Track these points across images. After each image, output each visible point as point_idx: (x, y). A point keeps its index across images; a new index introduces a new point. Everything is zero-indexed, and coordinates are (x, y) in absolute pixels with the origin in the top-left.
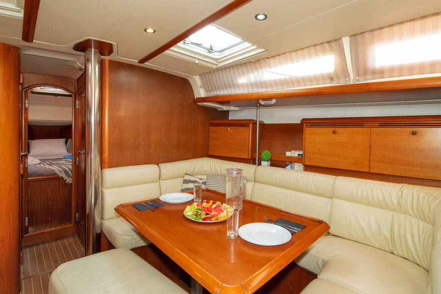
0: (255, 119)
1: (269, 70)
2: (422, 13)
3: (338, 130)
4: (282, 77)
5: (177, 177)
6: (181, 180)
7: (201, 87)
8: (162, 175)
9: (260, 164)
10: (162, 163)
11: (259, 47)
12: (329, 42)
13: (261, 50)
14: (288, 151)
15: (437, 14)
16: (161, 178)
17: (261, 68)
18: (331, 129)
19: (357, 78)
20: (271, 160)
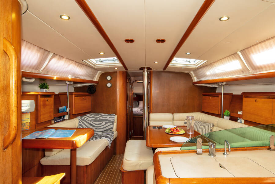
0: (221, 92)
1: (216, 68)
2: (257, 41)
3: (258, 100)
4: (222, 71)
5: (182, 120)
6: (184, 122)
7: (195, 76)
8: (174, 118)
9: (223, 118)
10: (175, 113)
11: (204, 60)
12: (228, 56)
13: (206, 61)
14: (239, 111)
15: (272, 38)
16: (174, 120)
17: (213, 67)
18: (255, 99)
19: (253, 71)
20: (230, 116)
